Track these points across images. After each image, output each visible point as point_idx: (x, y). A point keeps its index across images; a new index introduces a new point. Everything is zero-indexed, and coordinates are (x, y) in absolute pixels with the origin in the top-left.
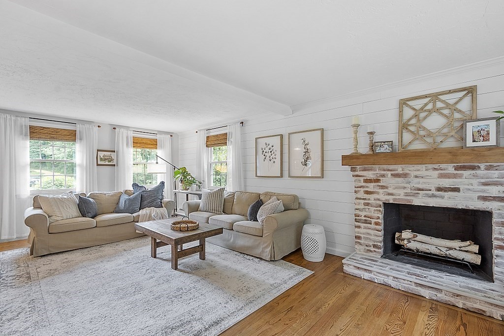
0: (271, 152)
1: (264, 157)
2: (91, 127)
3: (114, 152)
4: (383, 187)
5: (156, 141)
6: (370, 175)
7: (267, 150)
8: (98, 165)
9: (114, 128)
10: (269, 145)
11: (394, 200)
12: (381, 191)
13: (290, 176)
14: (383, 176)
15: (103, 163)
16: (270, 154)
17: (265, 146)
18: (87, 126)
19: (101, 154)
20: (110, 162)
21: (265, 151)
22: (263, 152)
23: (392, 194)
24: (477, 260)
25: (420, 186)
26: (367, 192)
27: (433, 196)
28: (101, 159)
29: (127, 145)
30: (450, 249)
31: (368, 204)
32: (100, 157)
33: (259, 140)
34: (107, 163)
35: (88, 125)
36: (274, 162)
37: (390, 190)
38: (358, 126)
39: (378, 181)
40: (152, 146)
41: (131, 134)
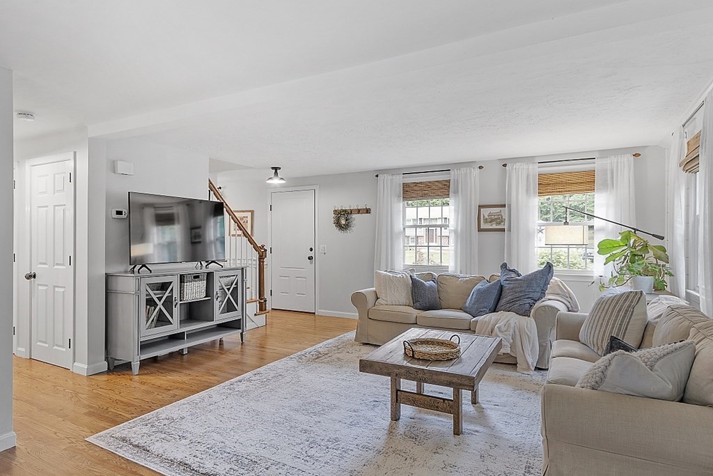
2: (468, 171)
3: (504, 206)
5: (592, 173)
8: (480, 230)
9: (505, 165)
15: (488, 226)
18: (463, 171)
19: (485, 212)
20: (500, 224)
28: (486, 221)
29: (528, 190)
32: (484, 217)
34: (494, 226)
35: (465, 169)
40: (583, 187)
41: (536, 169)
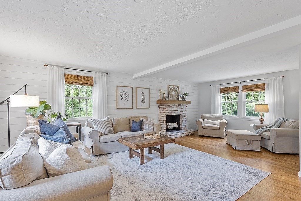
0: (126, 95)
1: (122, 97)
4: (167, 111)
6: (164, 107)
7: (123, 94)
10: (125, 91)
11: (169, 114)
12: (166, 112)
13: (136, 108)
14: (167, 107)
16: (125, 96)
17: (122, 91)
21: (122, 94)
22: (121, 94)
23: (168, 113)
24: (177, 126)
25: (173, 110)
26: (163, 113)
27: (175, 112)
30: (174, 125)
31: (163, 116)
33: (118, 87)
36: (128, 101)
37: (168, 112)
38: (161, 90)
39: (166, 109)
